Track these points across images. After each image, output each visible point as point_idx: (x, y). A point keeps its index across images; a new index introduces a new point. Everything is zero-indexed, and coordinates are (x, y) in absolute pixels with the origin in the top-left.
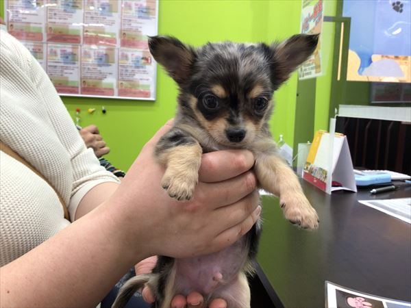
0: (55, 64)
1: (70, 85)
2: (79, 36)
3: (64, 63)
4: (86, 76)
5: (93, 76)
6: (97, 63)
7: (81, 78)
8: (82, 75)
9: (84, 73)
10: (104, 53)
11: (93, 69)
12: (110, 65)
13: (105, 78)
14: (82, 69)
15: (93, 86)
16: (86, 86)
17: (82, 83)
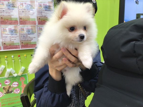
0: (6, 36)
1: (15, 45)
2: (17, 21)
3: (11, 35)
4: (23, 40)
5: (26, 39)
6: (27, 33)
7: (20, 41)
8: (21, 40)
9: (22, 39)
10: (31, 28)
11: (26, 36)
12: (34, 34)
13: (32, 40)
14: (21, 37)
15: (27, 44)
16: (23, 44)
17: (21, 43)
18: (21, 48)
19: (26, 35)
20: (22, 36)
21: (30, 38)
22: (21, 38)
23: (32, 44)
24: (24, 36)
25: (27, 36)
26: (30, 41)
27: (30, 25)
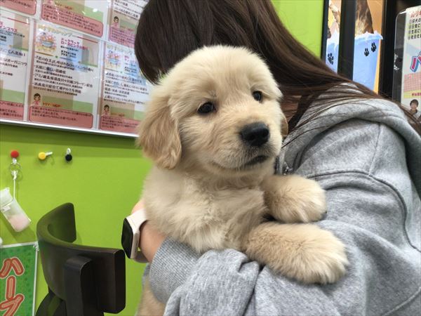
4: (42, 83)
5: (57, 85)
6: (65, 61)
7: (30, 87)
8: (34, 81)
9: (37, 77)
10: (81, 45)
11: (57, 71)
12: (89, 69)
13: (80, 92)
14: (35, 68)
15: (55, 106)
16: (40, 105)
17: (33, 96)
18: (29, 119)
19: (60, 69)
20: (41, 67)
21: (71, 82)
22: (34, 72)
23: (76, 109)
24: (48, 69)
25: (61, 71)
26: (68, 97)
27: (81, 34)
